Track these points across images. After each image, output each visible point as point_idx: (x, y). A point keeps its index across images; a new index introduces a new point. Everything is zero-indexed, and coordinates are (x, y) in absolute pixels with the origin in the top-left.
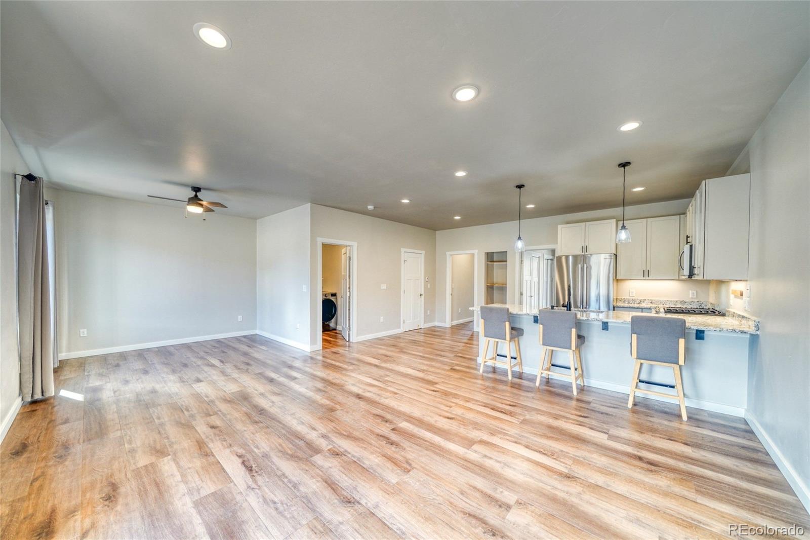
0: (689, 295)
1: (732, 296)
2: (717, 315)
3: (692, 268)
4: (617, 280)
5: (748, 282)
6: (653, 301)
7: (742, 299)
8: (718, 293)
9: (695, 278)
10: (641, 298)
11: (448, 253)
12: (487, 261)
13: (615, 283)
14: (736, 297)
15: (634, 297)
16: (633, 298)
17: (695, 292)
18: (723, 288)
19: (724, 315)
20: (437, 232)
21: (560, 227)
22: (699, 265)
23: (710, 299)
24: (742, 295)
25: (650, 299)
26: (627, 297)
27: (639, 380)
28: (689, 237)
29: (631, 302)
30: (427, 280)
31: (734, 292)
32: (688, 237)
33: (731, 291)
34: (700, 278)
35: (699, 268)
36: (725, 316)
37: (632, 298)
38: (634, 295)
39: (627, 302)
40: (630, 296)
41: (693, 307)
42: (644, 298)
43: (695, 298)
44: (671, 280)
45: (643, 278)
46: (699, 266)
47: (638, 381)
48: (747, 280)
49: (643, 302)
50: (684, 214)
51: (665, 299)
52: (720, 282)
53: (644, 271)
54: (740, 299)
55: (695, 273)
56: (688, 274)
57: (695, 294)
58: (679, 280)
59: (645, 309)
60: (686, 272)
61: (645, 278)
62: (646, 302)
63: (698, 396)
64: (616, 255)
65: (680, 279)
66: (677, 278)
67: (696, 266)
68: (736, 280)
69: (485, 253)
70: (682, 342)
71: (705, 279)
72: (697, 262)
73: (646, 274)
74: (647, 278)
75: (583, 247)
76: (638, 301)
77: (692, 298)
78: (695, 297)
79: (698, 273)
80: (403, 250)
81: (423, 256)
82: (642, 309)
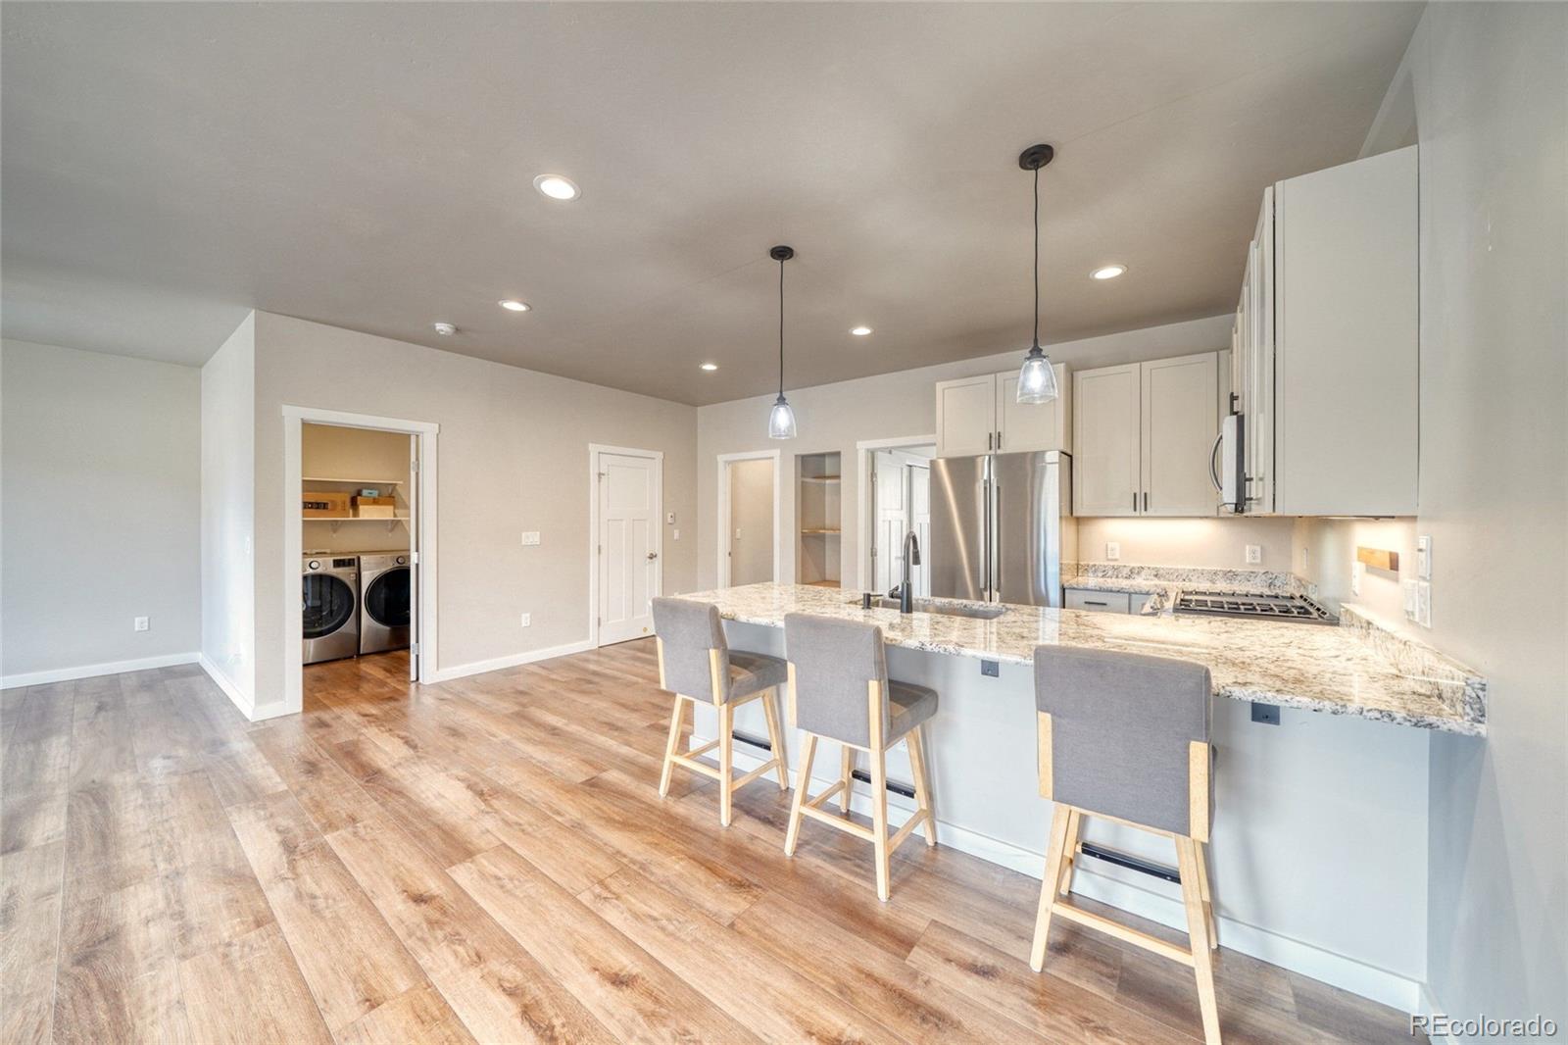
0: (1245, 557)
1: (1358, 568)
2: (1315, 622)
3: (1242, 480)
4: (1079, 521)
5: (1420, 526)
6: (1161, 572)
7: (1396, 580)
8: (1314, 551)
9: (1255, 510)
10: (1133, 565)
11: (721, 458)
12: (803, 476)
13: (1070, 529)
14: (1371, 569)
15: (1116, 560)
16: (1115, 564)
17: (1258, 549)
18: (1330, 542)
19: (1334, 622)
20: (699, 408)
21: (939, 386)
22: (1261, 471)
23: (1294, 569)
24: (1394, 564)
25: (1152, 566)
26: (1101, 562)
27: (1084, 845)
28: (1237, 398)
29: (1110, 573)
30: (670, 520)
31: (1366, 556)
32: (1233, 398)
33: (1355, 553)
34: (1266, 510)
35: (1261, 479)
36: (1338, 624)
37: (1112, 563)
38: (1117, 556)
39: (1100, 574)
40: (1108, 560)
41: (1253, 591)
42: (1139, 565)
43: (1256, 564)
44: (1201, 518)
45: (1133, 514)
46: (1261, 476)
47: (1079, 849)
48: (1413, 518)
49: (1138, 573)
50: (1228, 348)
51: (1188, 567)
52: (1321, 523)
53: (1135, 495)
54: (1386, 577)
55: (1253, 496)
56: (1235, 501)
57: (1259, 554)
58: (1218, 518)
59: (1136, 593)
60: (1229, 495)
61: (1137, 514)
62: (1143, 573)
63: (1262, 920)
64: (1071, 457)
65: (1222, 515)
66: (1216, 514)
67: (1253, 476)
68: (1377, 518)
69: (796, 456)
70: (1199, 752)
71: (1279, 513)
72: (1258, 463)
73: (1141, 503)
74: (1144, 513)
75: (990, 435)
76: (1126, 571)
77: (1252, 564)
78: (1258, 561)
79: (1260, 496)
80: (593, 448)
81: (656, 466)
82: (1130, 594)
